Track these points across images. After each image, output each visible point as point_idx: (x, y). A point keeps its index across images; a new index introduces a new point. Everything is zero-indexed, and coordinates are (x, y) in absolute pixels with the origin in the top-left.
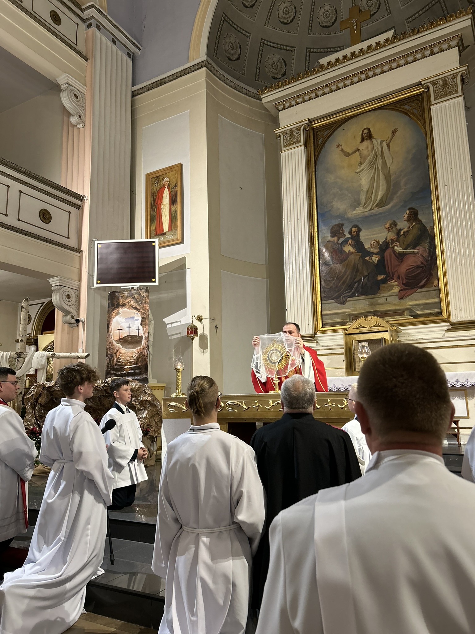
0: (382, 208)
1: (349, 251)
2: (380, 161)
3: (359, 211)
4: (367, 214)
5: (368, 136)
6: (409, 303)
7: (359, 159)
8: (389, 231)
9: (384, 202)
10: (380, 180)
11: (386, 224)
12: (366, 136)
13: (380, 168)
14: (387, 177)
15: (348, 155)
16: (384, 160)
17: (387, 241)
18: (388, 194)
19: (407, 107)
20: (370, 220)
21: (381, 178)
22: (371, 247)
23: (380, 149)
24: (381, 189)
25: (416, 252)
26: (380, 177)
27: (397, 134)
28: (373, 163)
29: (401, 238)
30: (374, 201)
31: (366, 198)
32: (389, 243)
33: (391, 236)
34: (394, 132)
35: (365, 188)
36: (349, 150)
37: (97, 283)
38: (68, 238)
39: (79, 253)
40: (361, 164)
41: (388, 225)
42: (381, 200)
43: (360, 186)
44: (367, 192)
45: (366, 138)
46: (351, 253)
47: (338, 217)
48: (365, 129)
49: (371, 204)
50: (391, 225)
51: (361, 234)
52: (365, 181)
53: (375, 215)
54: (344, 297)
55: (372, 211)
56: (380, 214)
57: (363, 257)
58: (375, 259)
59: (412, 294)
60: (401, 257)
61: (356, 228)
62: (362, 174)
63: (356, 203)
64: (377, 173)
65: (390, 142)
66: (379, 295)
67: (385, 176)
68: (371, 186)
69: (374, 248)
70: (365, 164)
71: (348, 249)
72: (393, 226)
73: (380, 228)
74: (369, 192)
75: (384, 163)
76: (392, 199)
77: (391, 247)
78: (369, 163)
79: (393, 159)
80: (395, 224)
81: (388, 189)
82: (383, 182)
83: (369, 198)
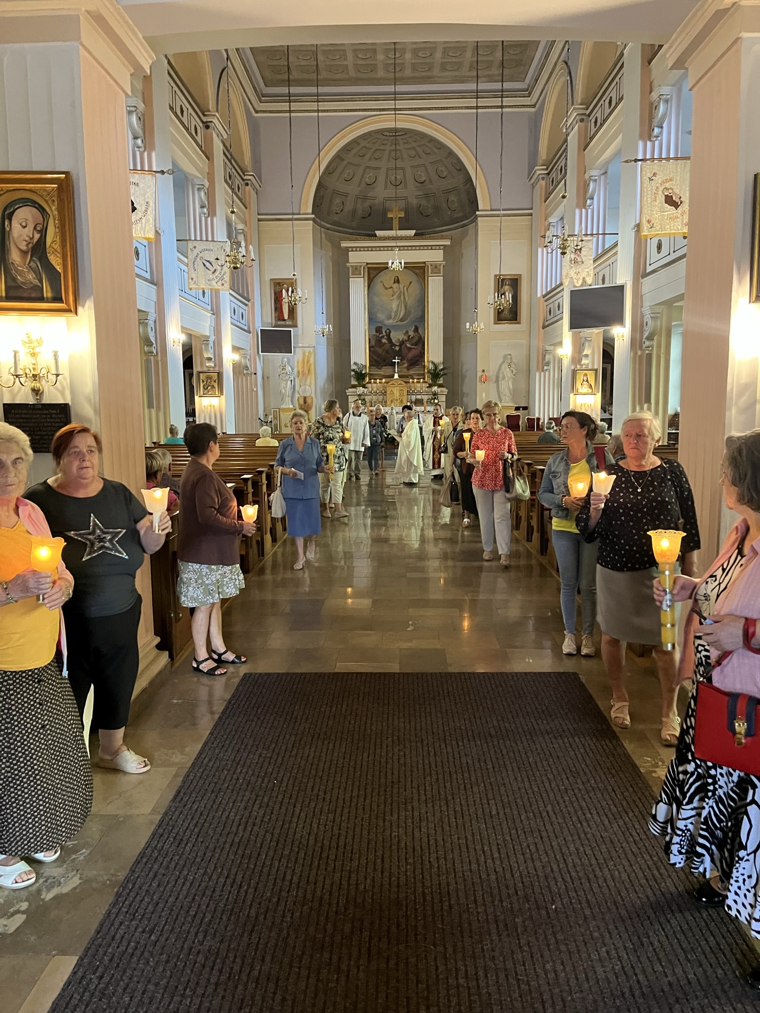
0: (402, 322)
2: (402, 297)
3: (391, 321)
5: (397, 281)
6: (411, 372)
7: (392, 292)
8: (405, 335)
9: (403, 319)
11: (404, 331)
13: (402, 300)
14: (406, 307)
15: (386, 288)
16: (404, 296)
17: (403, 340)
18: (405, 316)
19: (417, 271)
20: (396, 327)
21: (402, 305)
23: (403, 290)
24: (402, 311)
25: (416, 348)
27: (412, 284)
28: (399, 297)
29: (410, 340)
30: (398, 318)
31: (394, 315)
32: (404, 342)
33: (406, 338)
34: (410, 283)
35: (394, 310)
36: (387, 286)
40: (393, 296)
43: (392, 308)
46: (385, 343)
47: (380, 322)
48: (396, 276)
51: (391, 334)
52: (394, 306)
54: (381, 366)
55: (397, 323)
57: (391, 346)
58: (397, 348)
59: (413, 368)
60: (410, 349)
61: (389, 330)
62: (393, 301)
63: (389, 317)
64: (401, 303)
65: (408, 286)
68: (397, 309)
69: (397, 342)
71: (384, 341)
74: (396, 312)
75: (404, 298)
76: (407, 319)
77: (405, 344)
78: (396, 297)
79: (409, 297)
80: (407, 332)
81: (405, 313)
82: (403, 308)
83: (396, 316)
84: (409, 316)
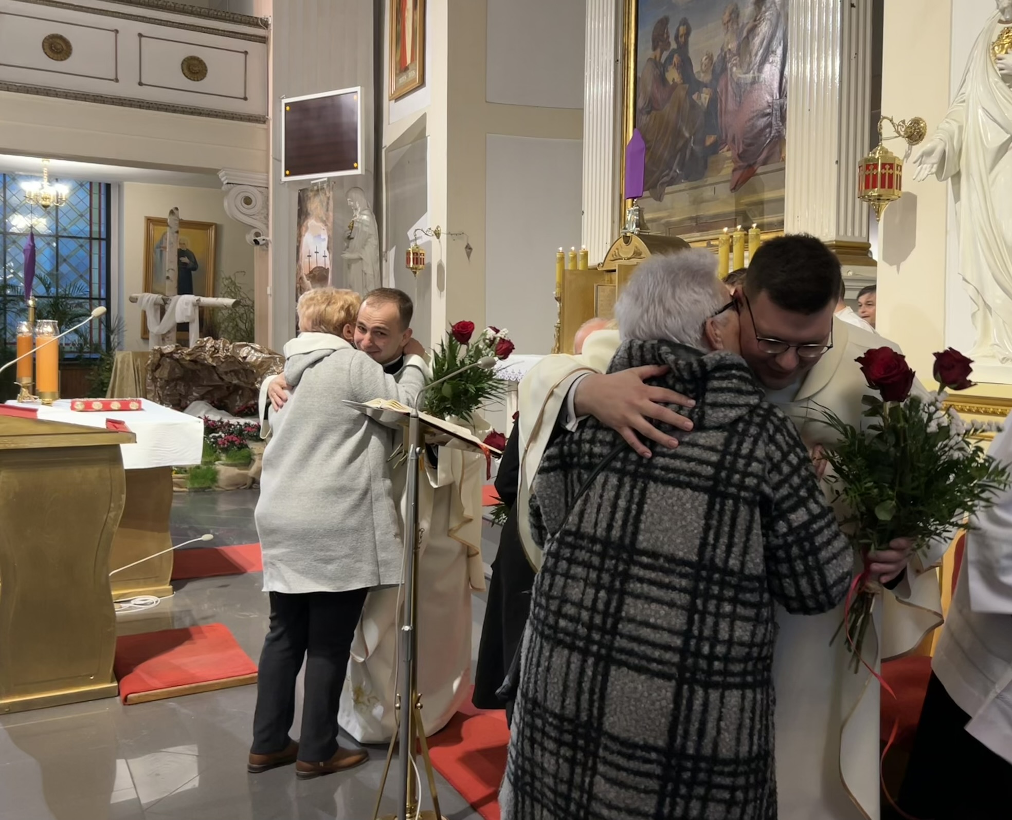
1: (674, 79)
8: (728, 31)
11: (725, 14)
17: (723, 54)
22: (702, 70)
25: (762, 79)
29: (743, 47)
32: (726, 60)
37: (286, 175)
38: (245, 99)
39: (264, 122)
41: (726, 18)
46: (676, 85)
50: (730, 15)
51: (692, 39)
54: (663, 184)
57: (690, 93)
58: (705, 98)
59: (749, 178)
60: (740, 91)
61: (685, 27)
66: (706, 181)
69: (705, 71)
71: (672, 75)
72: (733, 17)
77: (728, 69)
80: (735, 14)
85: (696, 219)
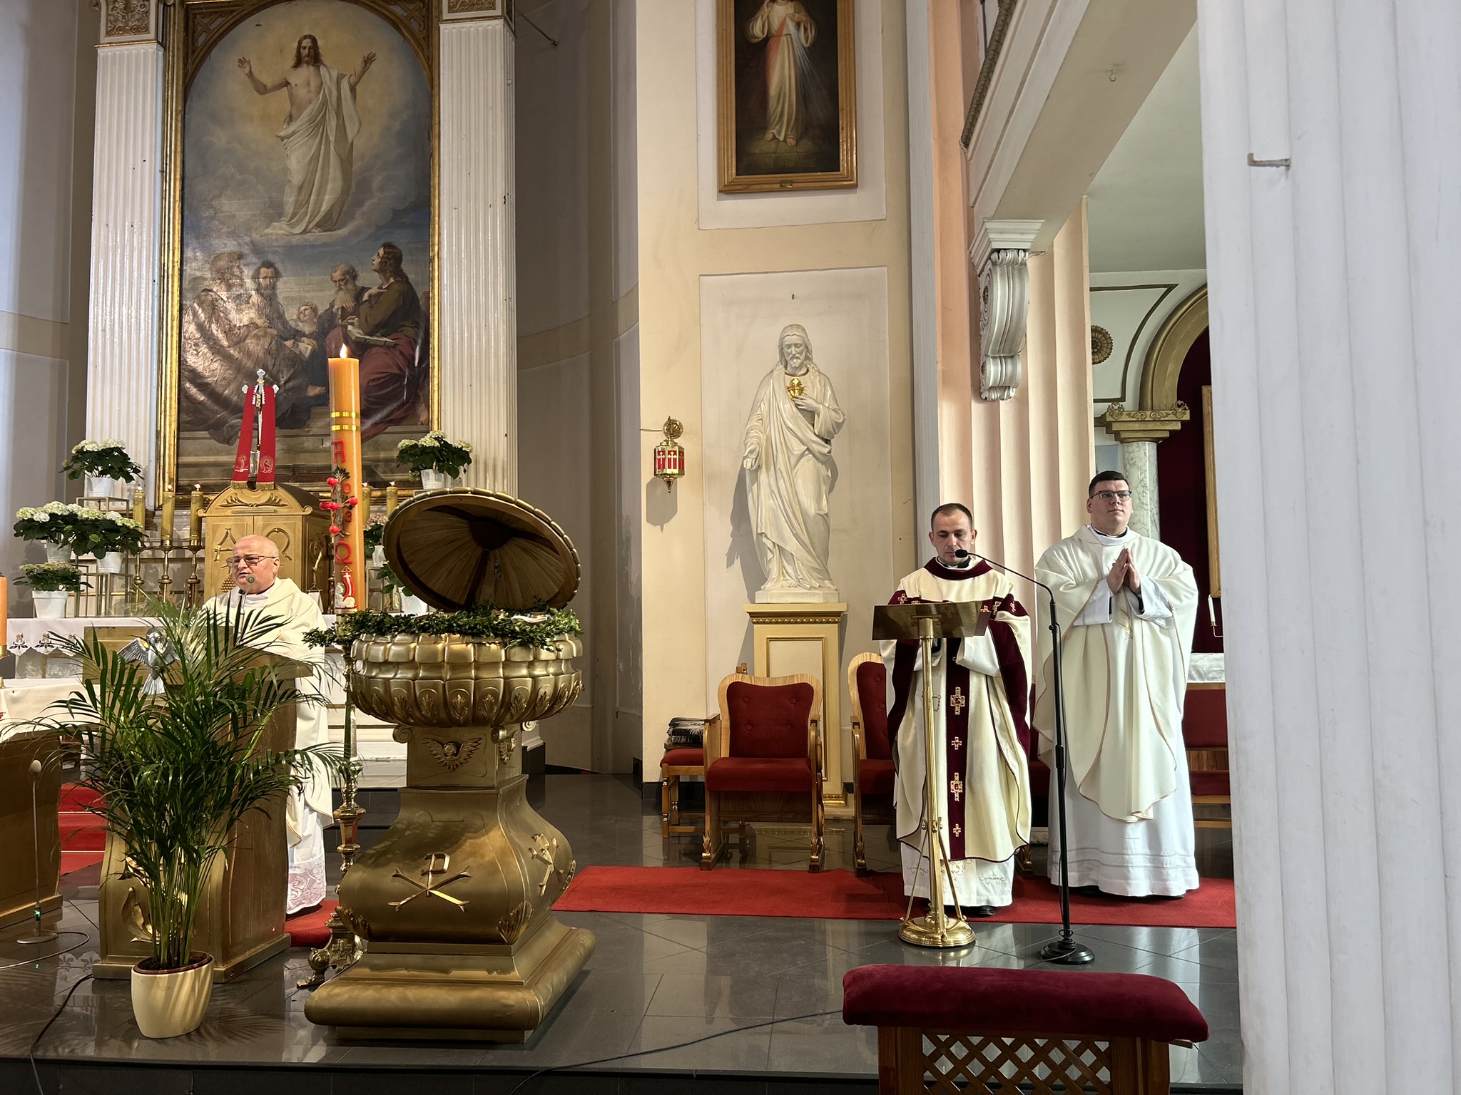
0: (329, 233)
1: (251, 320)
2: (332, 123)
4: (295, 240)
5: (310, 56)
6: (368, 454)
7: (287, 106)
8: (340, 289)
9: (335, 220)
10: (329, 166)
11: (335, 272)
12: (308, 55)
13: (332, 138)
14: (346, 163)
15: (262, 89)
16: (341, 121)
17: (334, 310)
18: (343, 205)
19: (398, 10)
20: (301, 255)
21: (331, 162)
22: (299, 318)
23: (335, 93)
24: (329, 187)
25: (392, 345)
26: (329, 161)
27: (374, 67)
28: (318, 123)
29: (364, 309)
30: (313, 212)
31: (297, 201)
32: (338, 317)
33: (343, 299)
34: (368, 61)
35: (296, 178)
36: (267, 80)
40: (290, 119)
41: (337, 275)
42: (329, 213)
43: (286, 171)
44: (300, 188)
45: (306, 59)
46: (254, 325)
48: (305, 37)
49: (307, 218)
50: (344, 275)
51: (280, 284)
52: (296, 161)
53: (313, 246)
54: (232, 427)
55: (307, 236)
56: (325, 245)
57: (279, 339)
58: (306, 347)
59: (377, 434)
61: (270, 270)
62: (292, 144)
63: (274, 211)
64: (325, 150)
65: (357, 83)
67: (341, 160)
68: (309, 177)
69: (305, 321)
70: (299, 122)
71: (248, 314)
72: (348, 277)
73: (321, 277)
74: (304, 188)
75: (342, 129)
76: (351, 216)
77: (341, 326)
78: (307, 122)
79: (360, 125)
80: (351, 275)
81: (345, 191)
82: (334, 172)
83: (301, 204)
84: (360, 203)
85: (293, 469)
